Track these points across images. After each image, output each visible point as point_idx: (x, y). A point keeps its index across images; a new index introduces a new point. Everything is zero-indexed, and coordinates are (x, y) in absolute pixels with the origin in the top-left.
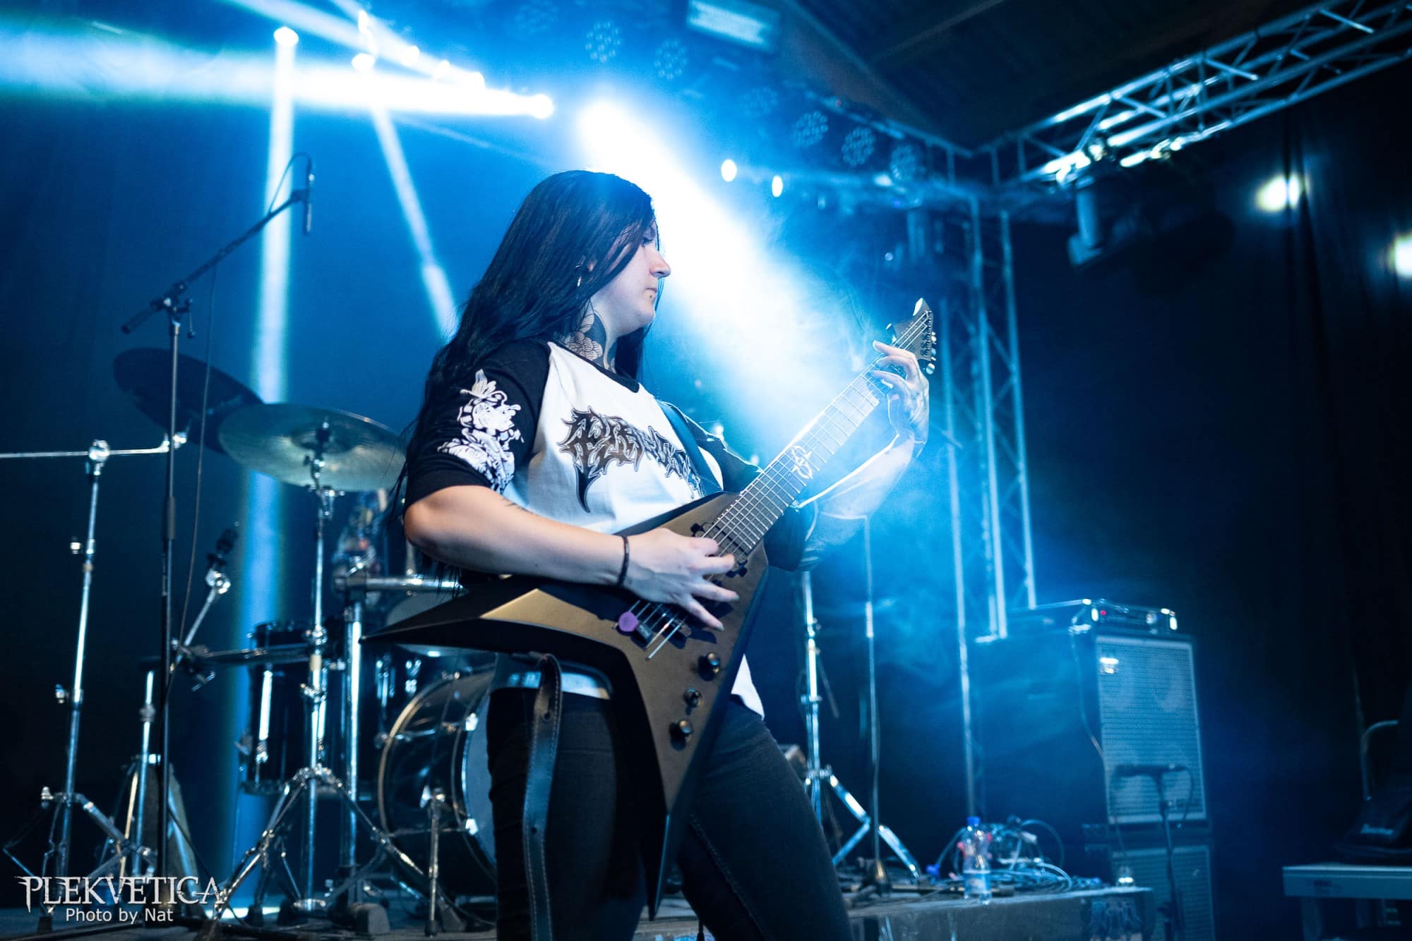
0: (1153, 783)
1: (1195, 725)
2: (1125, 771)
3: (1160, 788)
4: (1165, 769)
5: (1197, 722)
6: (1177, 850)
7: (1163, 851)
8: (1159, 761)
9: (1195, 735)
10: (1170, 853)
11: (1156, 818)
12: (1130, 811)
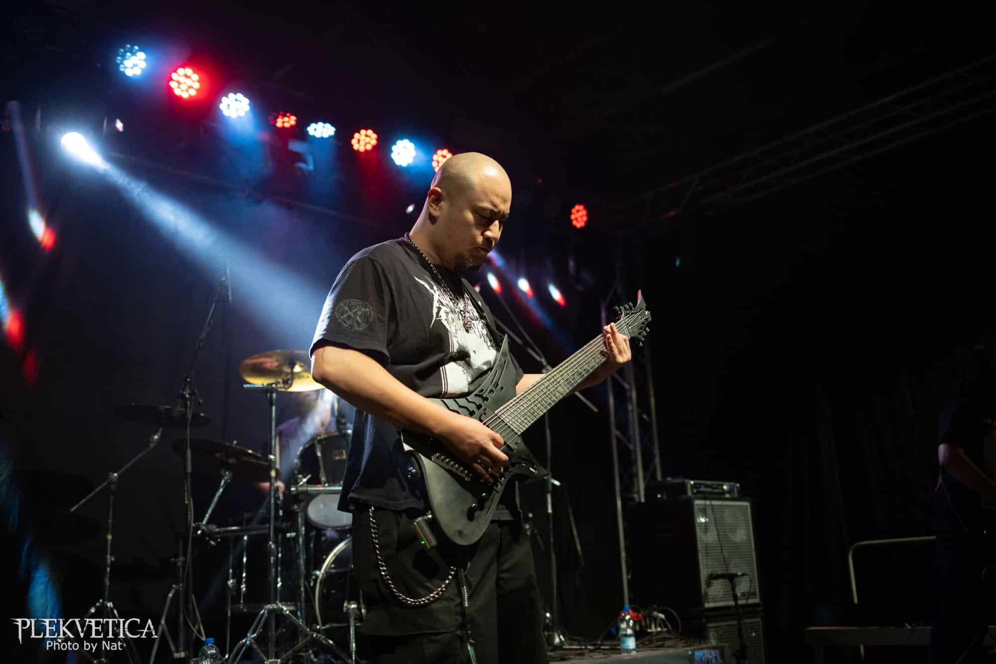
0: (729, 583)
1: (751, 549)
2: (712, 577)
3: (733, 587)
4: (735, 576)
5: (753, 547)
6: (743, 621)
7: (735, 622)
8: (733, 571)
9: (751, 555)
10: (740, 624)
11: (732, 603)
12: (718, 600)
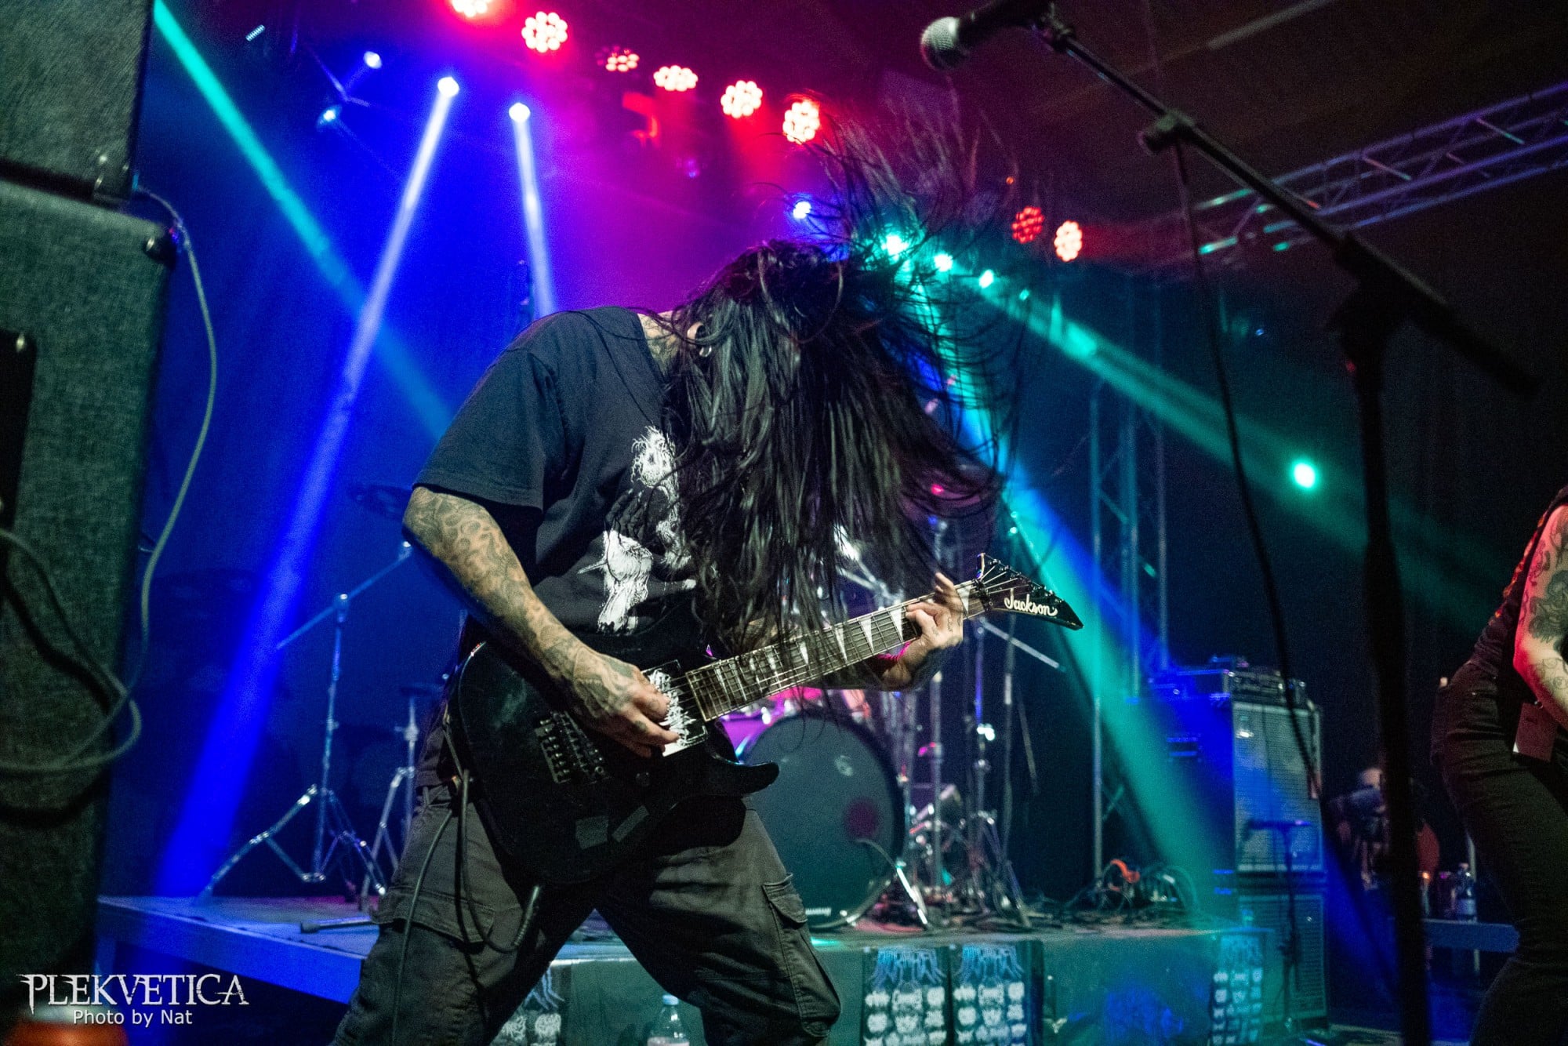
0: (1279, 837)
2: (1253, 825)
3: (1287, 843)
4: (1293, 825)
6: (1298, 897)
7: (1285, 898)
8: (1286, 817)
10: (1292, 901)
11: (1282, 867)
12: (1258, 860)
